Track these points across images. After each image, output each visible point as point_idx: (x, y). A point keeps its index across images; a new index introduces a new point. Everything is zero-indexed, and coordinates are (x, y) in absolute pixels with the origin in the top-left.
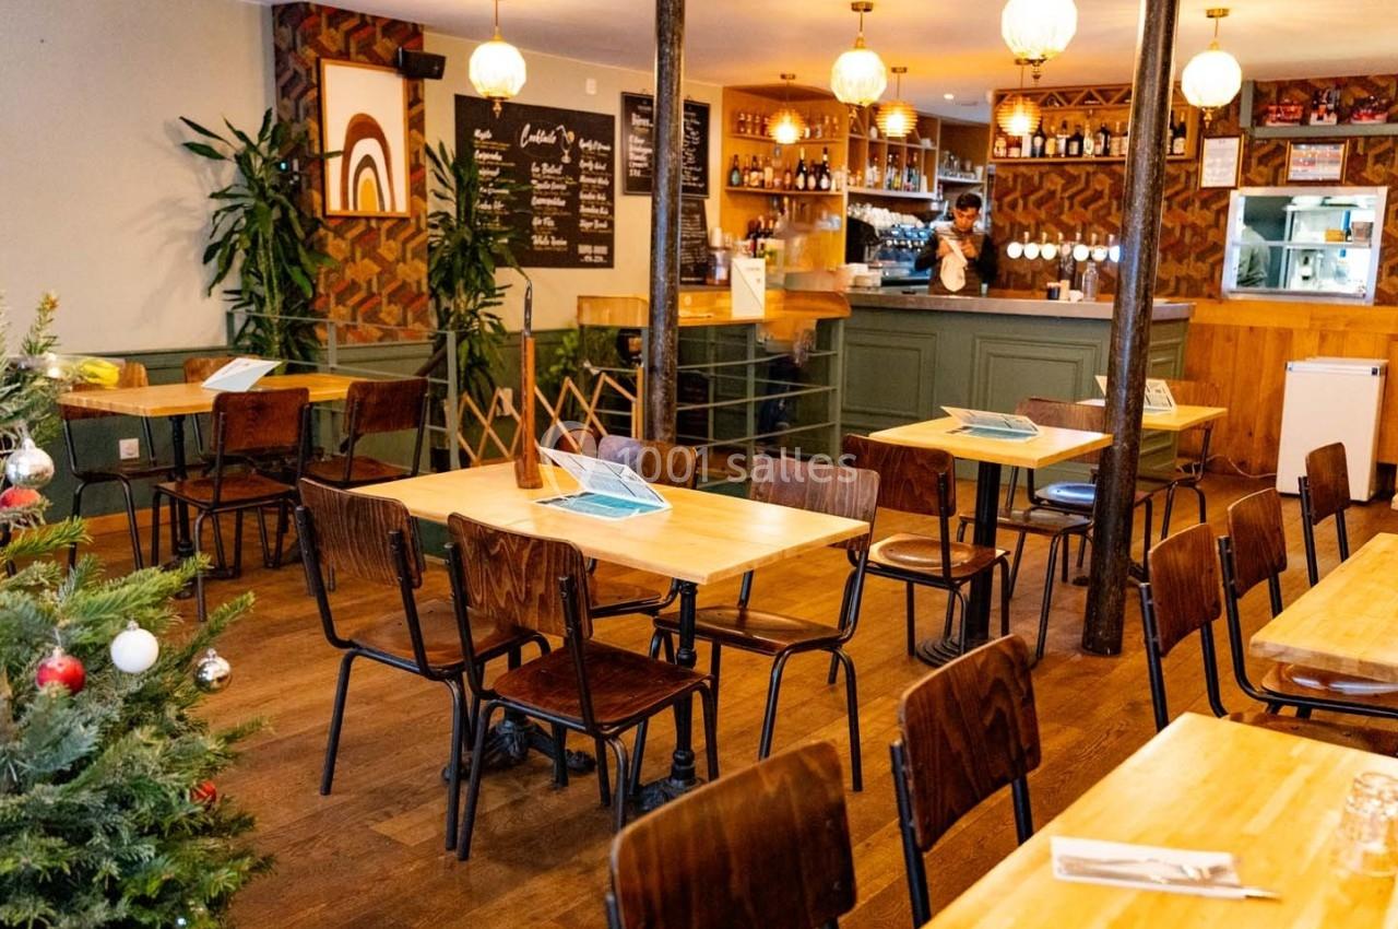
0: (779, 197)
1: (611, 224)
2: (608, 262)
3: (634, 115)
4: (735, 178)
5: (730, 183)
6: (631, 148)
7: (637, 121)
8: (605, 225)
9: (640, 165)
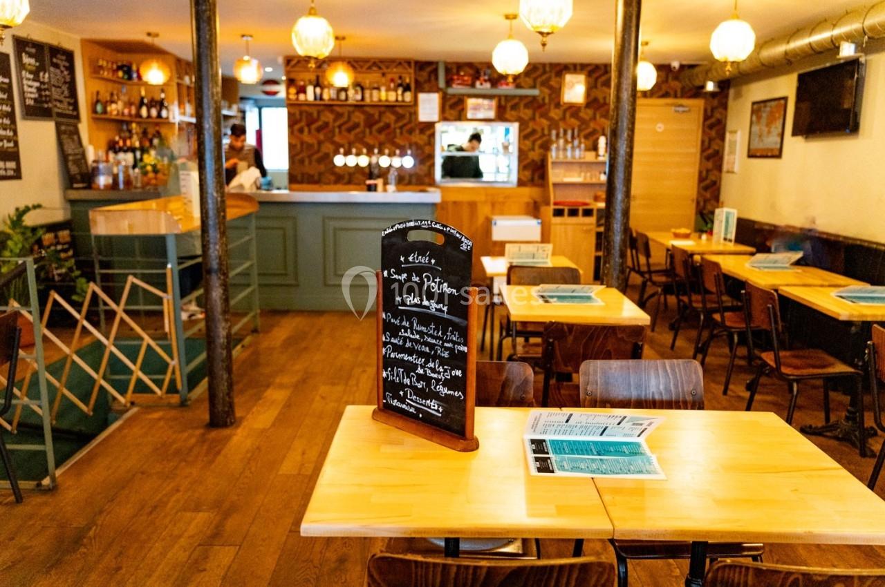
0: (128, 123)
1: (16, 144)
2: (17, 175)
3: (24, 54)
4: (99, 108)
5: (95, 111)
6: (25, 82)
7: (27, 60)
8: (11, 145)
9: (33, 96)
